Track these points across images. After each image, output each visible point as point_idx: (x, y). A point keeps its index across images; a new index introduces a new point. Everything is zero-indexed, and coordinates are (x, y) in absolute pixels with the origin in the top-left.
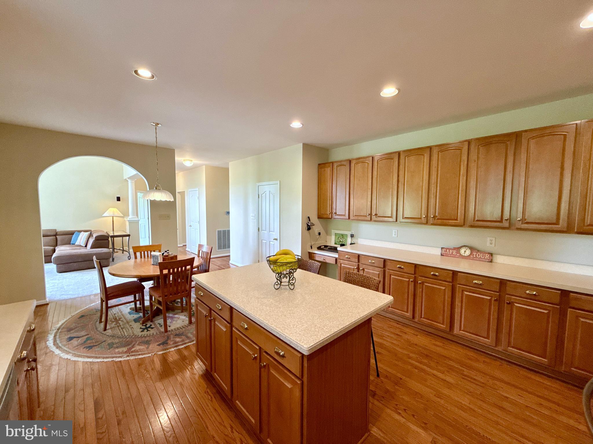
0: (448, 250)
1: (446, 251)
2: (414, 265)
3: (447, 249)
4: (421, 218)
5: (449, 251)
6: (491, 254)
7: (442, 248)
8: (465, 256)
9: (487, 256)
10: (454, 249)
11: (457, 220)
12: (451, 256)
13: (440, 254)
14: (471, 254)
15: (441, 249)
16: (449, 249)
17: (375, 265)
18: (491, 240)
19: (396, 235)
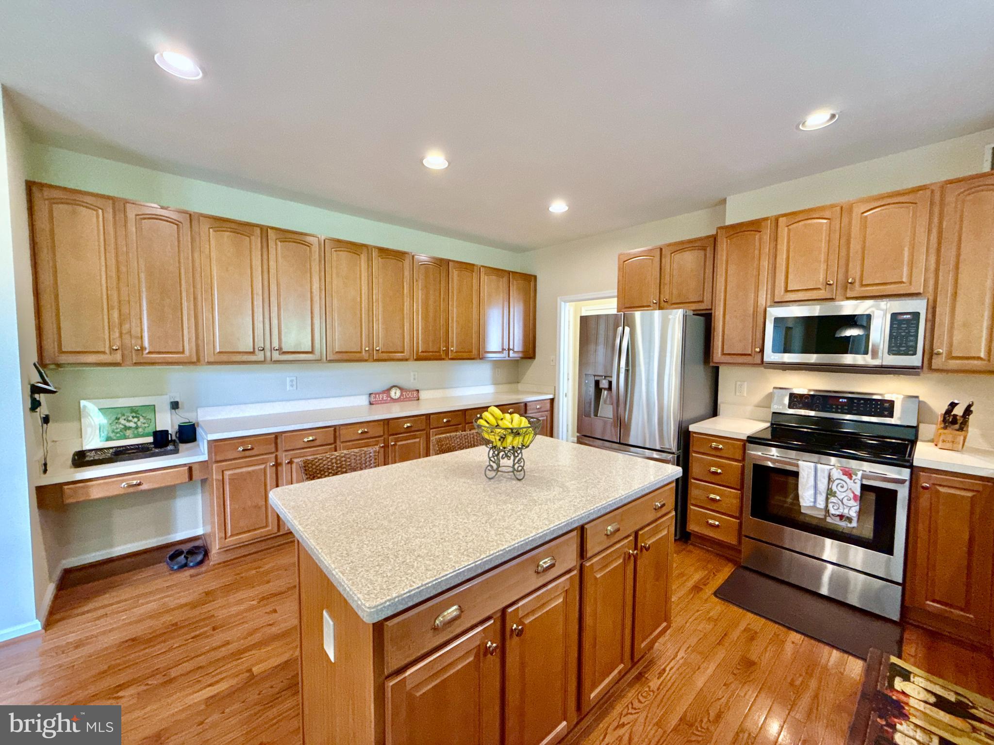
0: (377, 396)
1: (376, 397)
2: (382, 423)
3: (376, 394)
4: (360, 352)
5: (379, 396)
6: (418, 391)
7: (370, 394)
8: (396, 399)
9: (415, 394)
10: (384, 392)
11: (402, 352)
12: (381, 403)
13: (369, 403)
14: (402, 395)
15: (368, 396)
16: (379, 394)
17: (318, 443)
18: (414, 375)
19: (295, 386)
